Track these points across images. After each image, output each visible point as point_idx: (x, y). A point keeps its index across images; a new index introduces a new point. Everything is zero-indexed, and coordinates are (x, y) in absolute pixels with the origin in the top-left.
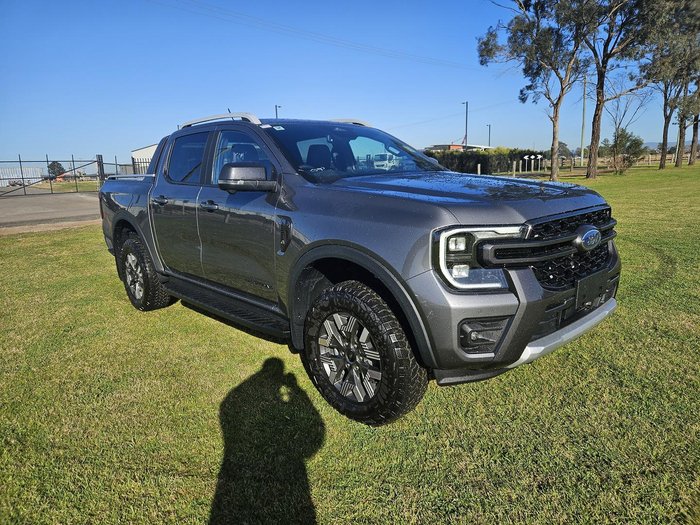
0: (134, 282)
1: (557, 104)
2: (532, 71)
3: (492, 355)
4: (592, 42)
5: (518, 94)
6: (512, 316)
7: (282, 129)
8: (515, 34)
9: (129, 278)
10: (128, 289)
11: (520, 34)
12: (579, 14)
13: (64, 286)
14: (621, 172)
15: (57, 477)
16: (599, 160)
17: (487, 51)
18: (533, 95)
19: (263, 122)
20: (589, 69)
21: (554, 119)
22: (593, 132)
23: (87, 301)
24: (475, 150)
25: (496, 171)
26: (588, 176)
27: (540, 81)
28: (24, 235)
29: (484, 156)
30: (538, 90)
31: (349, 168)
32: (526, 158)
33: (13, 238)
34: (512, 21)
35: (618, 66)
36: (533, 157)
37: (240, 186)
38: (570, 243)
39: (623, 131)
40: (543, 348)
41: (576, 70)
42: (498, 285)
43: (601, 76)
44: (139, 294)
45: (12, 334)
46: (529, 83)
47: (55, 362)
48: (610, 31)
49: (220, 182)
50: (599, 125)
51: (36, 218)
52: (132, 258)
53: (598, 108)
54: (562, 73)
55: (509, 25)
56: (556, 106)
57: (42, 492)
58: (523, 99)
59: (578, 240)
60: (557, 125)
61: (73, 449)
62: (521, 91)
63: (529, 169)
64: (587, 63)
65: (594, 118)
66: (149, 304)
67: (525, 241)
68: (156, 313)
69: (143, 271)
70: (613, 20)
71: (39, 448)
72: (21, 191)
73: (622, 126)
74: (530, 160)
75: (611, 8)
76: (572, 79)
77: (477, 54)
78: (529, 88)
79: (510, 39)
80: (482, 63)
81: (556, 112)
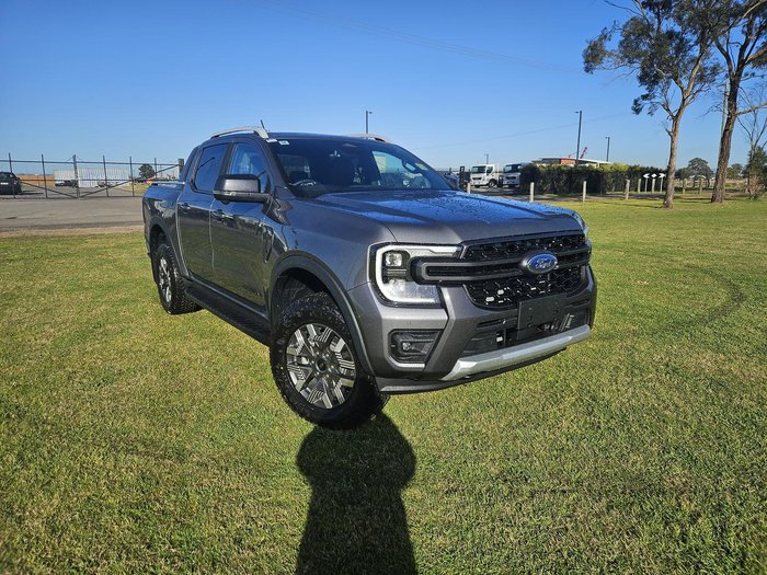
0: (165, 286)
1: (677, 116)
2: (650, 79)
3: (423, 365)
4: (725, 48)
5: (632, 104)
6: (442, 330)
7: (287, 143)
8: (627, 37)
9: (162, 282)
10: (160, 292)
11: (632, 37)
12: (702, 16)
13: (110, 287)
14: (756, 197)
15: (38, 446)
16: (727, 181)
17: (593, 56)
18: (649, 106)
19: (271, 135)
20: (717, 77)
21: (673, 134)
22: (722, 150)
23: (124, 302)
24: (587, 165)
25: (610, 189)
26: (713, 200)
27: (659, 91)
28: (94, 237)
29: (597, 171)
30: (657, 100)
31: (373, 183)
32: (646, 176)
33: (82, 238)
34: (627, 23)
35: (753, 74)
36: (654, 176)
37: (232, 197)
38: (517, 265)
39: (760, 149)
40: (474, 364)
41: (701, 78)
42: (431, 301)
43: (734, 85)
44: (169, 298)
45: (47, 327)
46: (647, 92)
47: (75, 354)
48: (748, 34)
49: (215, 192)
50: (729, 142)
51: (112, 220)
52: (163, 262)
53: (729, 122)
54: (685, 83)
55: (625, 27)
56: (676, 118)
57: (20, 457)
58: (637, 111)
59: (525, 263)
60: (675, 140)
61: (59, 425)
62: (636, 101)
63: (649, 189)
64: (715, 70)
65: (724, 134)
66: (177, 308)
67: (458, 260)
68: (182, 317)
69: (172, 275)
70: (751, 23)
71: (33, 423)
72: (104, 193)
73: (760, 144)
74: (650, 179)
75: (747, 8)
76: (697, 88)
77: (583, 60)
78: (645, 97)
79: (621, 43)
80: (588, 70)
81: (675, 125)
